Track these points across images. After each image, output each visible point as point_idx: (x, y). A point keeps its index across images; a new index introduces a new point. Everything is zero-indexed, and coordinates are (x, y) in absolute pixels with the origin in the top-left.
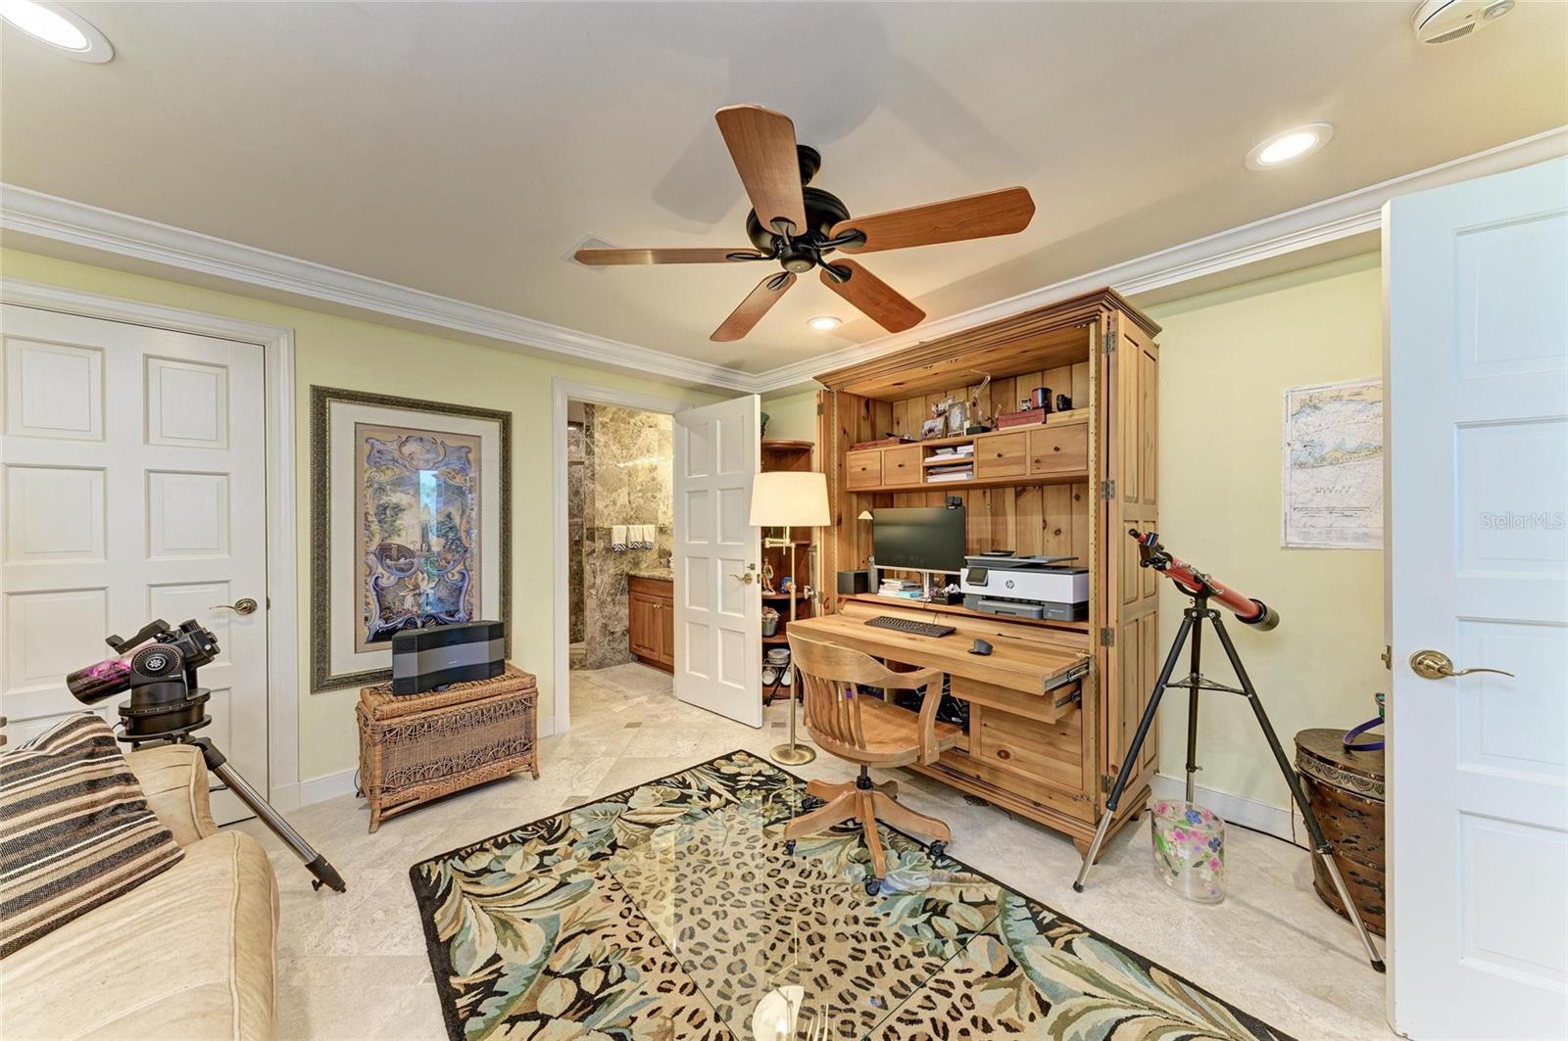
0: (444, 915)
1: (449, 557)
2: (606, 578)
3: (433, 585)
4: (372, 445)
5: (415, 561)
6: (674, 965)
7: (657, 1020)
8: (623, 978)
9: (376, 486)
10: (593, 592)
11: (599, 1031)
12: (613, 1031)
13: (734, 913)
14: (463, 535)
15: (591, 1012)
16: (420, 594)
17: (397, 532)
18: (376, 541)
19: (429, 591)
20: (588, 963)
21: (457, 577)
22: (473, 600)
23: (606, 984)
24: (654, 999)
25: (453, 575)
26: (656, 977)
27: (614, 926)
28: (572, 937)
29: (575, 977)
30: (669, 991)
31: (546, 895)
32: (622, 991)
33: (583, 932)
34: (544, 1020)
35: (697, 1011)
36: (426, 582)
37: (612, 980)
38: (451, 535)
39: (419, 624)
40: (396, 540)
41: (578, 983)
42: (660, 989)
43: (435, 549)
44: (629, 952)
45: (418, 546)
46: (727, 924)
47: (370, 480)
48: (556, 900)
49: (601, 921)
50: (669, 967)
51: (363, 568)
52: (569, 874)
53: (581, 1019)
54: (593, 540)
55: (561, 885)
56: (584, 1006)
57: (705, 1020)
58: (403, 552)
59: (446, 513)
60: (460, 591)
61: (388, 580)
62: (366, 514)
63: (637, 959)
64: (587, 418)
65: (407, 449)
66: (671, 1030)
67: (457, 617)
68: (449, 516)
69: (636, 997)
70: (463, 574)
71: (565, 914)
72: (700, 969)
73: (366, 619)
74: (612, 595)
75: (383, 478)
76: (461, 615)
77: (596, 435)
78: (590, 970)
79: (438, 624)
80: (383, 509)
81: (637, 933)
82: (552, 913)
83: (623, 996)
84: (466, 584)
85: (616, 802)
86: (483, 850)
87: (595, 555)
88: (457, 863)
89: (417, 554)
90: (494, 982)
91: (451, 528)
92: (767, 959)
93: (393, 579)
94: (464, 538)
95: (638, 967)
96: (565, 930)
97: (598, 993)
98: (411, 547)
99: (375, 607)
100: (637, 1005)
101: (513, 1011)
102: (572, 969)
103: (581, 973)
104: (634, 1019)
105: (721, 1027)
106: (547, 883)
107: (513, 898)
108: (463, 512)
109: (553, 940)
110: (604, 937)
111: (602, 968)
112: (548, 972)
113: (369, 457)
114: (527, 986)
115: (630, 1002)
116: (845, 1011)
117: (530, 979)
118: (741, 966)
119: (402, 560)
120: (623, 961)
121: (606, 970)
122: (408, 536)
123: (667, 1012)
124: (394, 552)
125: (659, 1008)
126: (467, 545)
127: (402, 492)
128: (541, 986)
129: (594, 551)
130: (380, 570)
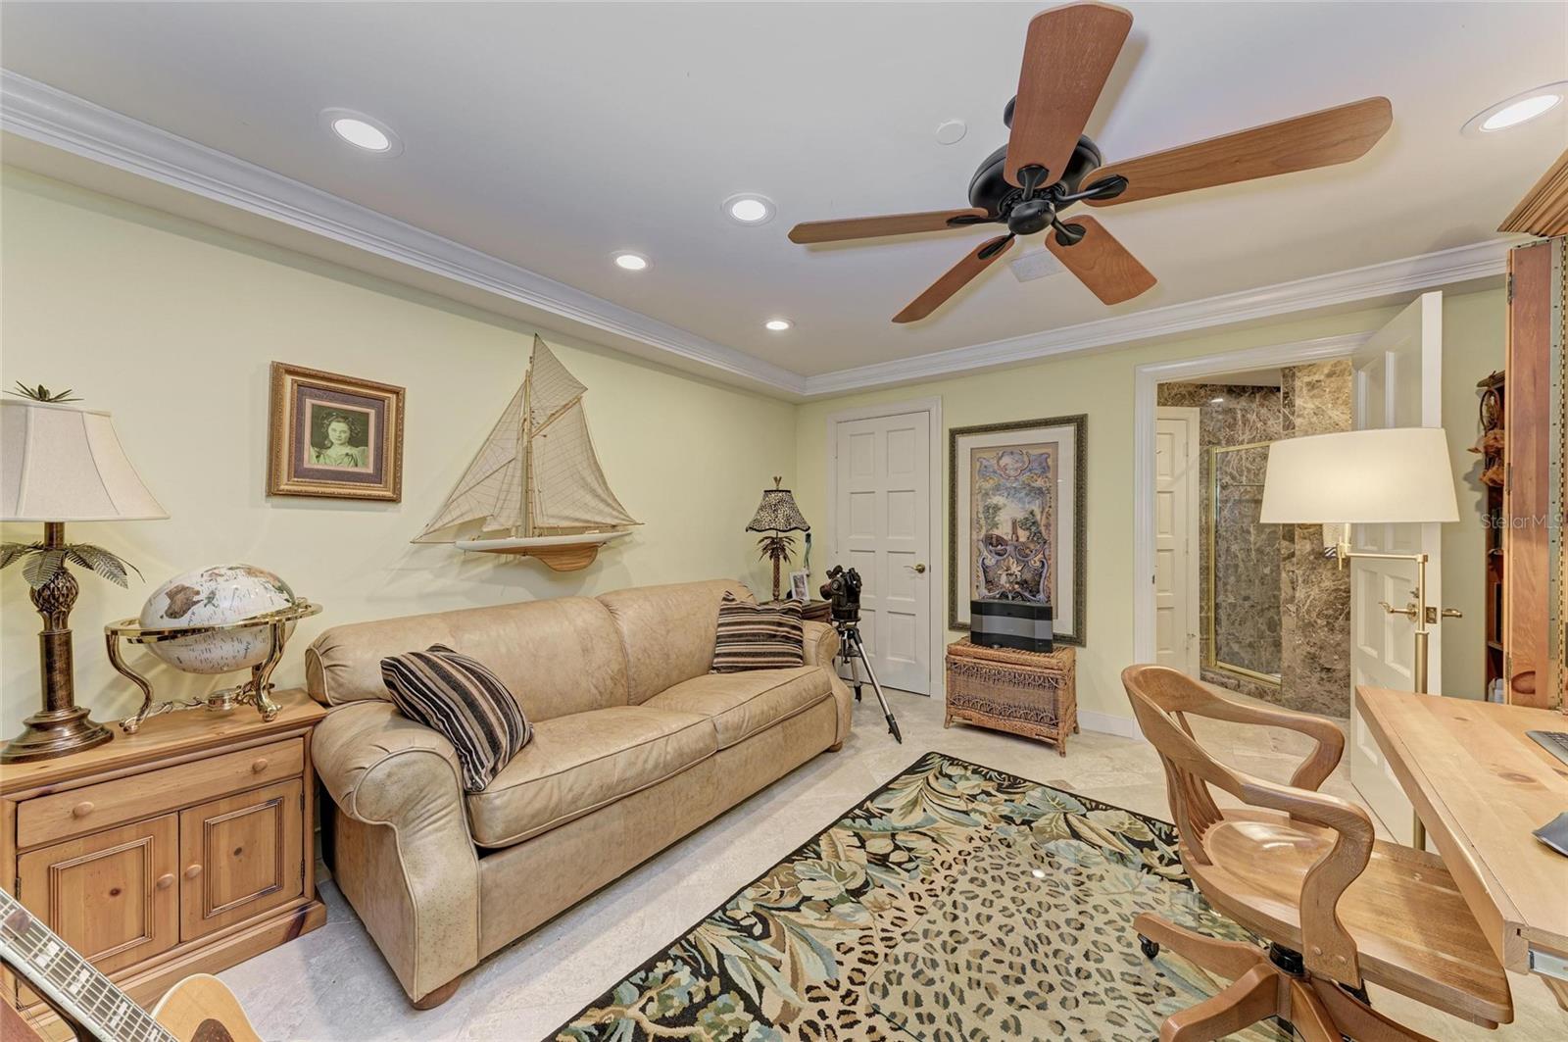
0: (906, 779)
1: (1032, 546)
2: (1315, 592)
3: (1020, 568)
4: (981, 463)
5: (1008, 548)
6: (936, 896)
7: (887, 900)
8: (908, 871)
9: (983, 492)
10: (1293, 608)
11: (866, 873)
12: (869, 879)
13: (1017, 921)
14: (1043, 529)
15: (877, 865)
16: (1011, 575)
17: (996, 526)
18: (983, 532)
19: (1017, 573)
20: (910, 850)
21: (1038, 564)
22: (1051, 586)
23: (899, 864)
24: (902, 893)
25: (1035, 562)
26: (921, 889)
27: (948, 851)
28: (925, 835)
29: (897, 847)
30: (913, 899)
31: (950, 809)
32: (899, 874)
33: (933, 838)
34: (863, 846)
35: (905, 920)
36: (1015, 565)
37: (904, 866)
38: (1033, 529)
39: (1010, 598)
40: (996, 532)
41: (893, 851)
42: (911, 894)
43: (1022, 540)
44: (932, 867)
45: (1010, 537)
46: (999, 919)
47: (980, 488)
48: (951, 816)
49: (948, 843)
50: (933, 893)
51: (975, 550)
52: (976, 811)
53: (869, 862)
54: (1292, 540)
55: (966, 813)
56: (879, 860)
57: (900, 927)
58: (1000, 541)
59: (1030, 510)
60: (1041, 576)
61: (991, 561)
62: (978, 512)
63: (928, 873)
64: (1286, 381)
65: (1003, 462)
66: (883, 909)
67: (1038, 597)
68: (1032, 513)
69: (899, 883)
70: (1043, 562)
71: (942, 824)
72: (941, 912)
73: (977, 586)
74: (1327, 617)
75: (987, 485)
76: (1041, 596)
77: (1298, 402)
78: (906, 853)
79: (1023, 600)
80: (987, 508)
81: (951, 865)
82: (937, 818)
83: (897, 876)
84: (1045, 571)
85: (1084, 805)
86: (966, 768)
87: (1294, 560)
88: (946, 763)
89: (1010, 542)
90: (875, 816)
91: (1034, 523)
92: (982, 959)
93: (993, 561)
94: (1043, 531)
95: (922, 876)
96: (928, 830)
97: (892, 863)
98: (1005, 537)
99: (982, 578)
100: (894, 886)
101: (861, 833)
102: (901, 844)
103: (901, 849)
104: (882, 887)
105: (899, 938)
106: (962, 805)
107: (937, 797)
108: (1043, 509)
109: (917, 827)
110: (936, 850)
111: (910, 857)
112: (893, 836)
113: (979, 471)
114: (880, 830)
115: (892, 881)
116: (962, 1035)
117: (885, 830)
118: (962, 939)
119: (999, 547)
120: (921, 867)
121: (910, 860)
122: (1004, 531)
123: (895, 903)
124: (994, 540)
125: (896, 898)
126: (1046, 538)
127: (1000, 495)
128: (884, 836)
129: (1293, 555)
130: (986, 553)
